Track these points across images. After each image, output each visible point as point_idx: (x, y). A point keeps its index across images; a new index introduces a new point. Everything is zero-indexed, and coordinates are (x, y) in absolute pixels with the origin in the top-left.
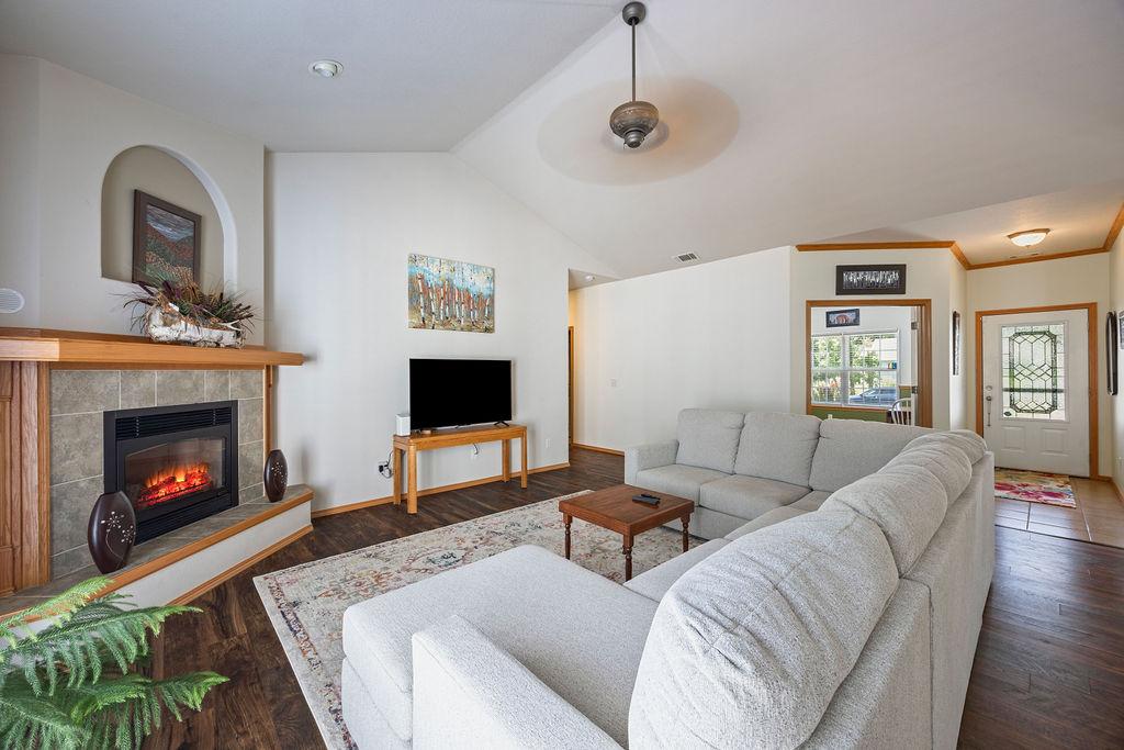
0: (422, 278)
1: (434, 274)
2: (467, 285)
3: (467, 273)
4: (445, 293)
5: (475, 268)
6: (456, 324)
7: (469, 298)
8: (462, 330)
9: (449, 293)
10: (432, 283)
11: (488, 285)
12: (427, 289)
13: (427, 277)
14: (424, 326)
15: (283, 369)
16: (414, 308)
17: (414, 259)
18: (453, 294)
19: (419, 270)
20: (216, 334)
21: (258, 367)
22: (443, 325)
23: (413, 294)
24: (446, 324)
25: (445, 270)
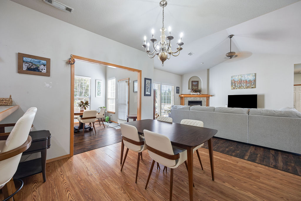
0: (234, 80)
1: (237, 79)
2: (246, 79)
3: (246, 76)
4: (239, 82)
5: (248, 75)
6: (242, 88)
7: (246, 82)
8: (244, 88)
9: (241, 82)
10: (236, 80)
11: (253, 77)
12: (235, 82)
13: (235, 79)
14: (234, 89)
15: (210, 97)
16: (232, 86)
17: (232, 77)
18: (241, 81)
19: (233, 78)
20: (197, 94)
21: (205, 97)
22: (239, 88)
23: (232, 83)
24: (240, 88)
25: (240, 77)
